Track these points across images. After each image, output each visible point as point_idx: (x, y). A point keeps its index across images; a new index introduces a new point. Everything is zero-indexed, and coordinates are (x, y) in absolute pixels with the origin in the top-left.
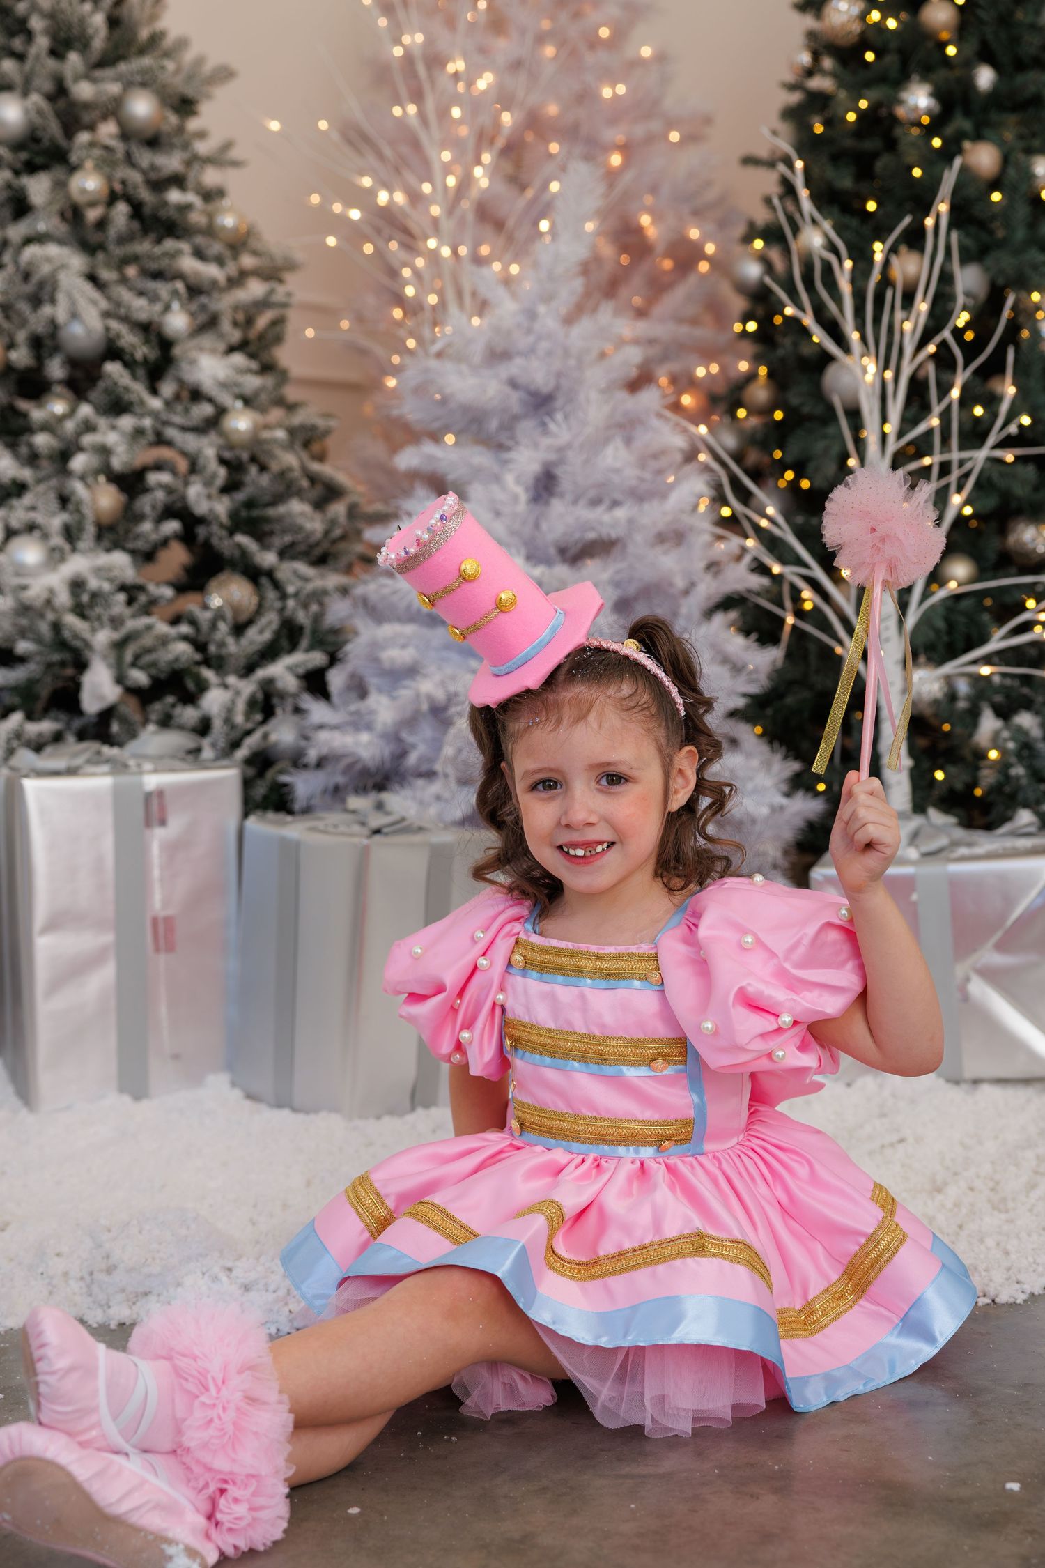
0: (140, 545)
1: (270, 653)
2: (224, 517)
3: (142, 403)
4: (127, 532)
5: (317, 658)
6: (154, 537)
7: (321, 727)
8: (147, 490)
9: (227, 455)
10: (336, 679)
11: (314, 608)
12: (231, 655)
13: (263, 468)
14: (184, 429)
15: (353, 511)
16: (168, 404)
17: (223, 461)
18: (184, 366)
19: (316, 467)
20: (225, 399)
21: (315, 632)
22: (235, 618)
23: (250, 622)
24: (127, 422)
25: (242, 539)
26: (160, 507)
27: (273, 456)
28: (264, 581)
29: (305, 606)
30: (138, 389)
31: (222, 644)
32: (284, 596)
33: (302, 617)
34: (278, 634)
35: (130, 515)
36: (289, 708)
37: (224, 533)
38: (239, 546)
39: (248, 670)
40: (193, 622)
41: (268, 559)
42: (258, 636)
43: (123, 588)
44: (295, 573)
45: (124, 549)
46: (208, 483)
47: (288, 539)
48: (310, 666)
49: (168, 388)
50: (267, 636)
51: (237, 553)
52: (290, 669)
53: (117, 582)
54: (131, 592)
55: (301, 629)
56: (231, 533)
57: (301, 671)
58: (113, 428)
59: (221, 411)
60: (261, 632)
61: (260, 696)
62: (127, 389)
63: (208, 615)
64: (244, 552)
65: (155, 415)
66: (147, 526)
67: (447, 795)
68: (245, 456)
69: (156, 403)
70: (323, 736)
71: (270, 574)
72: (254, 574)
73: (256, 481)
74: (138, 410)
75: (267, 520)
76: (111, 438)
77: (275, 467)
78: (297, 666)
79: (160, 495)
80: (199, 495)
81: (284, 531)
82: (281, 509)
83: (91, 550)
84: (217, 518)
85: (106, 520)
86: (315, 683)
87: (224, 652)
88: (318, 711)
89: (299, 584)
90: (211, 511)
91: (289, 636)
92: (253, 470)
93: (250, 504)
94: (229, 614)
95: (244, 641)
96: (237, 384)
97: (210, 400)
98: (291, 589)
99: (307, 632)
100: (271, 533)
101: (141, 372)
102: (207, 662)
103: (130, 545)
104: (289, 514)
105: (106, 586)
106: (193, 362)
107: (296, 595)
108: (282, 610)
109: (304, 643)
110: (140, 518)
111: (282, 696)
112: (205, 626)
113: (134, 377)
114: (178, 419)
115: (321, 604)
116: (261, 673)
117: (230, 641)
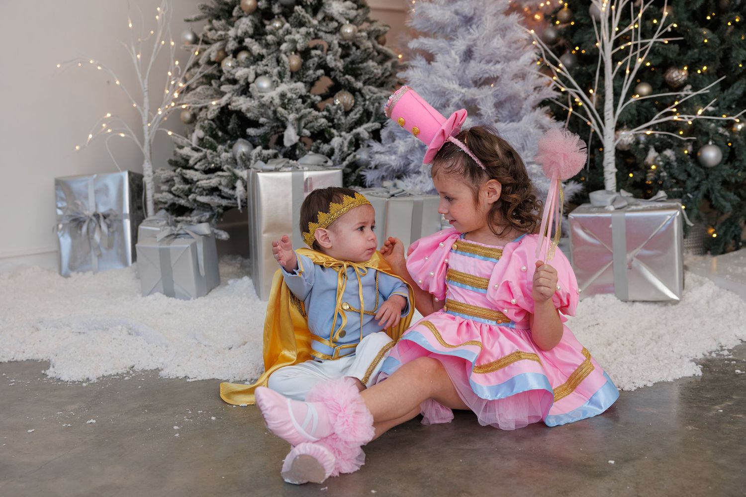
0: (308, 79)
1: (359, 123)
2: (341, 68)
3: (309, 22)
4: (304, 74)
5: (377, 125)
6: (314, 76)
7: (377, 153)
8: (311, 57)
9: (343, 43)
10: (384, 134)
11: (376, 104)
12: (342, 123)
13: (358, 48)
14: (326, 32)
15: (394, 65)
16: (320, 22)
17: (340, 45)
18: (327, 7)
19: (380, 47)
20: (343, 20)
21: (376, 114)
22: (345, 109)
23: (351, 110)
24: (303, 30)
25: (347, 76)
26: (316, 64)
27: (362, 43)
28: (357, 93)
29: (373, 104)
30: (308, 16)
31: (339, 119)
32: (365, 100)
33: (371, 108)
34: (362, 115)
35: (304, 67)
36: (366, 145)
37: (341, 75)
38: (347, 79)
39: (350, 129)
40: (328, 110)
41: (359, 85)
42: (354, 116)
43: (301, 97)
44: (370, 90)
45: (302, 81)
46: (335, 55)
47: (367, 77)
48: (373, 128)
49: (320, 16)
50: (358, 116)
51: (346, 83)
52: (365, 129)
53: (299, 94)
54: (304, 98)
55: (372, 113)
56: (344, 75)
57: (370, 130)
58: (298, 32)
59: (340, 25)
60: (356, 114)
61: (354, 140)
62: (303, 17)
63: (335, 107)
64: (349, 82)
65: (314, 27)
66: (311, 72)
67: (424, 181)
68: (350, 43)
69: (315, 22)
70: (377, 156)
71: (360, 91)
72: (353, 91)
73: (355, 53)
74: (308, 25)
75: (359, 69)
76: (297, 37)
77: (362, 48)
78: (369, 128)
79: (316, 59)
80: (331, 59)
81: (366, 73)
82: (365, 64)
83: (289, 82)
84: (338, 68)
85: (294, 70)
86: (376, 135)
87: (340, 122)
88: (376, 146)
89: (371, 95)
90: (336, 66)
91: (367, 116)
92: (354, 48)
93: (352, 62)
94: (343, 108)
95: (348, 118)
96: (346, 14)
97: (337, 21)
98: (368, 97)
99: (373, 114)
100: (361, 74)
101: (310, 10)
102: (334, 127)
103: (304, 80)
104: (368, 66)
105: (294, 96)
106: (330, 5)
107: (370, 99)
108: (364, 105)
109: (372, 119)
110: (309, 68)
111: (363, 140)
112: (333, 112)
113: (307, 12)
114: (324, 29)
115: (379, 103)
116: (354, 131)
117: (343, 118)
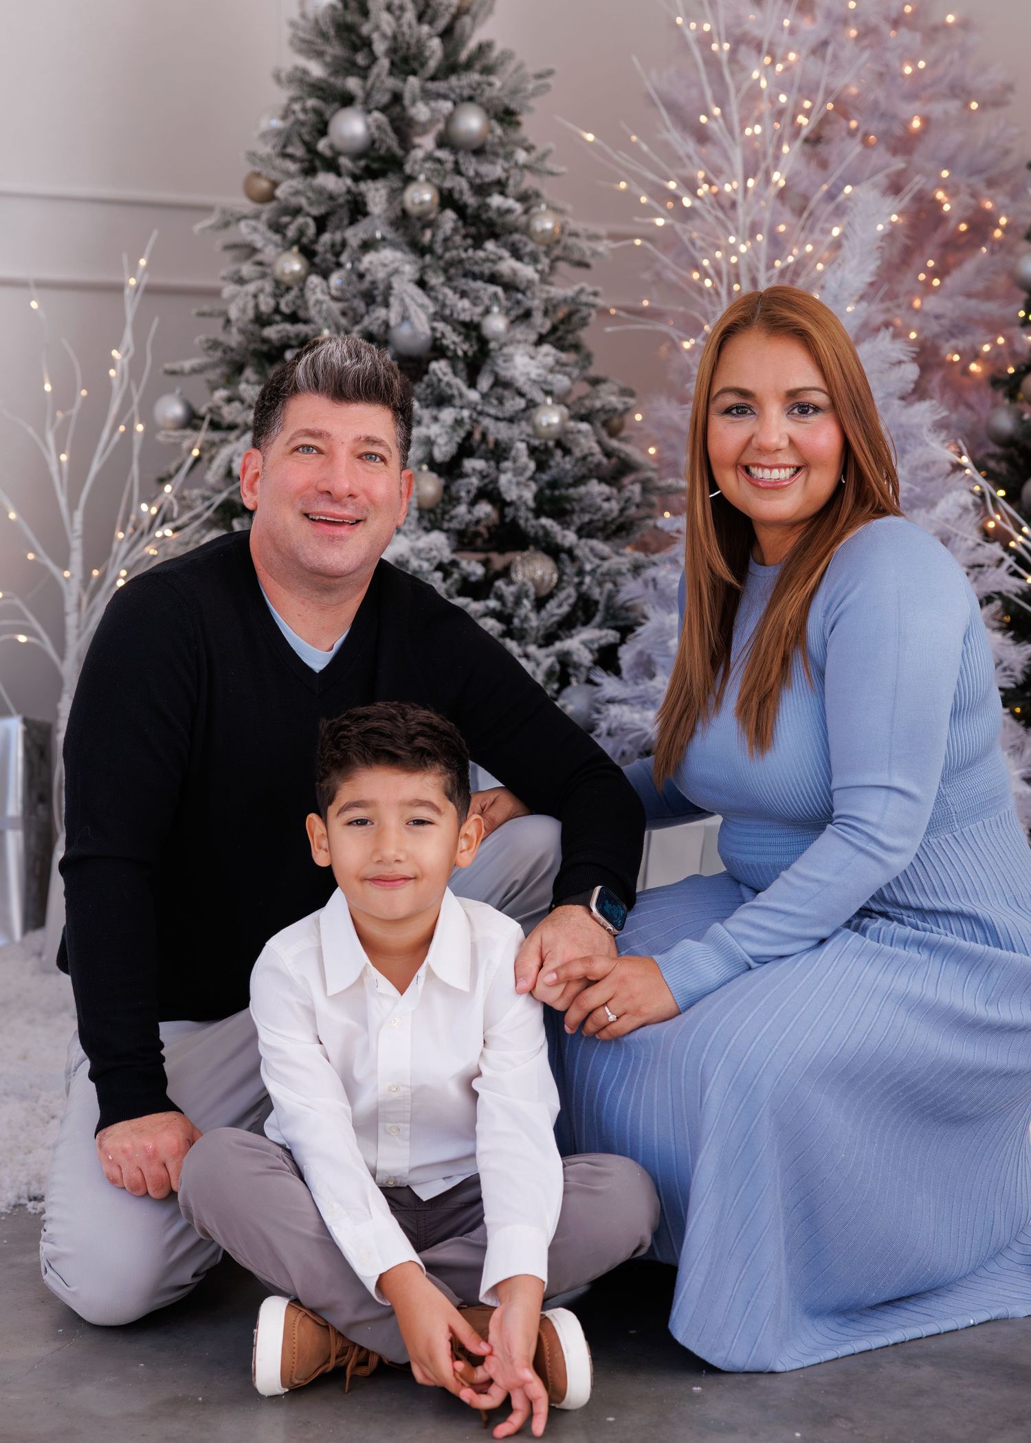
0: (454, 525)
1: (567, 625)
2: (531, 504)
3: (461, 395)
4: (444, 512)
5: (611, 636)
6: (468, 517)
7: (611, 701)
8: (463, 475)
9: (536, 442)
10: (626, 656)
11: (609, 586)
12: (532, 628)
13: (567, 452)
14: (497, 419)
15: (647, 487)
16: (484, 396)
17: (533, 451)
18: (500, 361)
19: (614, 443)
20: (538, 396)
21: (607, 608)
22: (536, 594)
23: (551, 596)
24: (448, 415)
25: (545, 521)
26: (474, 491)
27: (578, 445)
28: (564, 556)
29: (600, 584)
30: (459, 383)
31: (526, 619)
32: (581, 573)
33: (596, 593)
34: (574, 607)
35: (448, 498)
36: (583, 678)
37: (530, 515)
38: (543, 527)
39: (548, 639)
40: (500, 598)
41: (569, 538)
42: (557, 609)
43: (440, 567)
44: (592, 550)
45: (441, 529)
46: (518, 472)
47: (586, 518)
48: (603, 642)
49: (485, 383)
50: (565, 609)
51: (541, 533)
52: (584, 643)
53: (436, 562)
54: (447, 569)
55: (597, 603)
56: (537, 517)
57: (596, 646)
58: (436, 419)
59: (532, 405)
60: (560, 606)
61: (558, 667)
62: (449, 385)
63: (512, 589)
64: (547, 533)
65: (472, 406)
66: (462, 509)
68: (551, 444)
69: (473, 396)
70: (614, 710)
71: (570, 552)
72: (554, 551)
73: (562, 464)
74: (457, 402)
75: (569, 499)
76: (434, 430)
77: (577, 453)
78: (592, 641)
79: (475, 481)
80: (510, 482)
81: (583, 510)
82: (582, 489)
83: (412, 532)
84: (525, 503)
85: (426, 505)
86: (607, 659)
87: (526, 626)
88: (610, 686)
89: (597, 561)
90: (520, 497)
91: (583, 611)
92: (559, 453)
93: (553, 484)
94: (532, 591)
95: (544, 613)
96: (545, 382)
97: (521, 394)
98: (588, 567)
99: (601, 607)
100: (573, 511)
101: (461, 366)
102: (509, 633)
103: (446, 525)
104: (588, 493)
105: (426, 565)
106: (509, 359)
107: (593, 571)
108: (581, 583)
109: (598, 618)
110: (456, 500)
111: (577, 666)
112: (510, 599)
113: (455, 373)
114: (492, 411)
115: (615, 584)
116: (558, 646)
117: (532, 616)
